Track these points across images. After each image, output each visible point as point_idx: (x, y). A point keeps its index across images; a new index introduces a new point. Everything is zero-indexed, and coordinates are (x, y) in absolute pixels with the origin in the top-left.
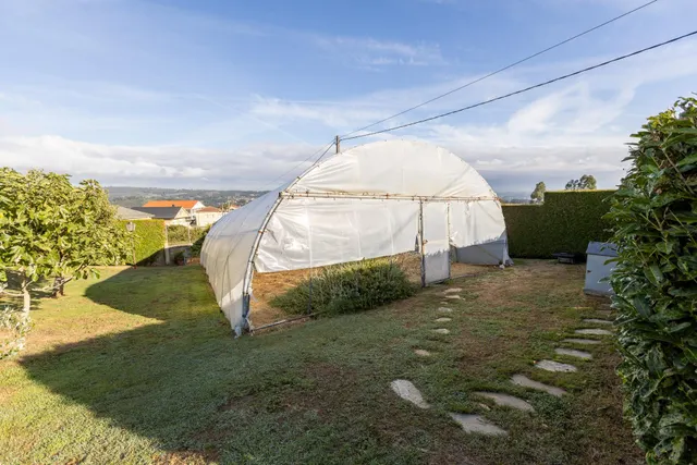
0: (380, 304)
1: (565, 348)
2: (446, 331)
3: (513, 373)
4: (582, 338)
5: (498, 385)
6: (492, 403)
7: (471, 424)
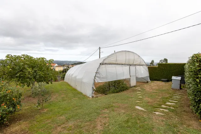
0: (122, 91)
1: (171, 100)
2: (141, 97)
3: (161, 105)
4: (174, 98)
5: (159, 107)
6: (160, 110)
7: (157, 113)
